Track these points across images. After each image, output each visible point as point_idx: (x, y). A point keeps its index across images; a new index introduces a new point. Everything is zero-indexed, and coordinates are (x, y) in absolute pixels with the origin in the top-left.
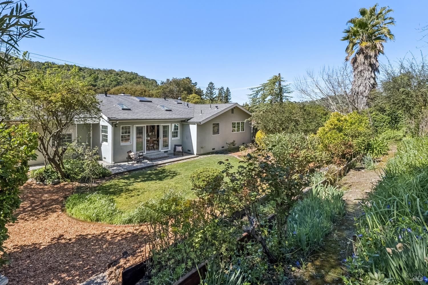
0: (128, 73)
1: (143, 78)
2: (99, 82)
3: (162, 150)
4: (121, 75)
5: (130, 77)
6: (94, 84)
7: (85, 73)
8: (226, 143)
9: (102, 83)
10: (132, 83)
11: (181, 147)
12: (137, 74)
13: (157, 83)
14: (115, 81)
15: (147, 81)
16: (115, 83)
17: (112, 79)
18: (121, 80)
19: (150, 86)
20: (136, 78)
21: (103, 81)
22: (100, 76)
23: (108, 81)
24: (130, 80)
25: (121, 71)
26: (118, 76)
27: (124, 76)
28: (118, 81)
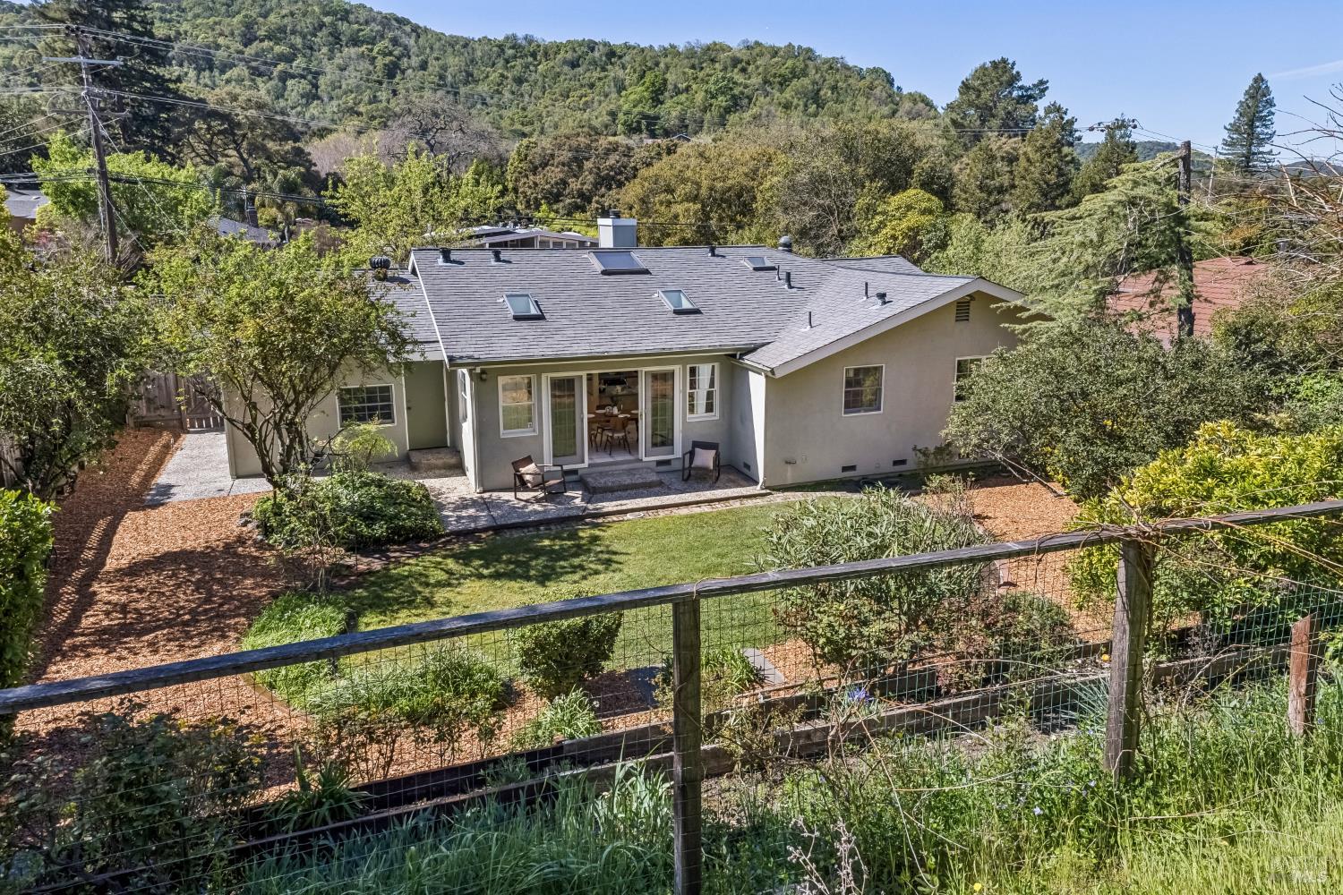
0: (775, 52)
1: (832, 65)
2: (669, 103)
3: (647, 455)
4: (748, 63)
5: (783, 71)
6: (651, 112)
7: (624, 67)
8: (915, 449)
9: (679, 107)
10: (788, 94)
11: (713, 453)
12: (809, 50)
13: (891, 82)
14: (723, 93)
15: (851, 81)
16: (724, 104)
17: (713, 88)
18: (746, 86)
19: (861, 100)
20: (804, 73)
21: (683, 97)
22: (671, 77)
23: (700, 97)
24: (781, 84)
25: (748, 48)
26: (736, 70)
27: (757, 68)
28: (736, 91)
